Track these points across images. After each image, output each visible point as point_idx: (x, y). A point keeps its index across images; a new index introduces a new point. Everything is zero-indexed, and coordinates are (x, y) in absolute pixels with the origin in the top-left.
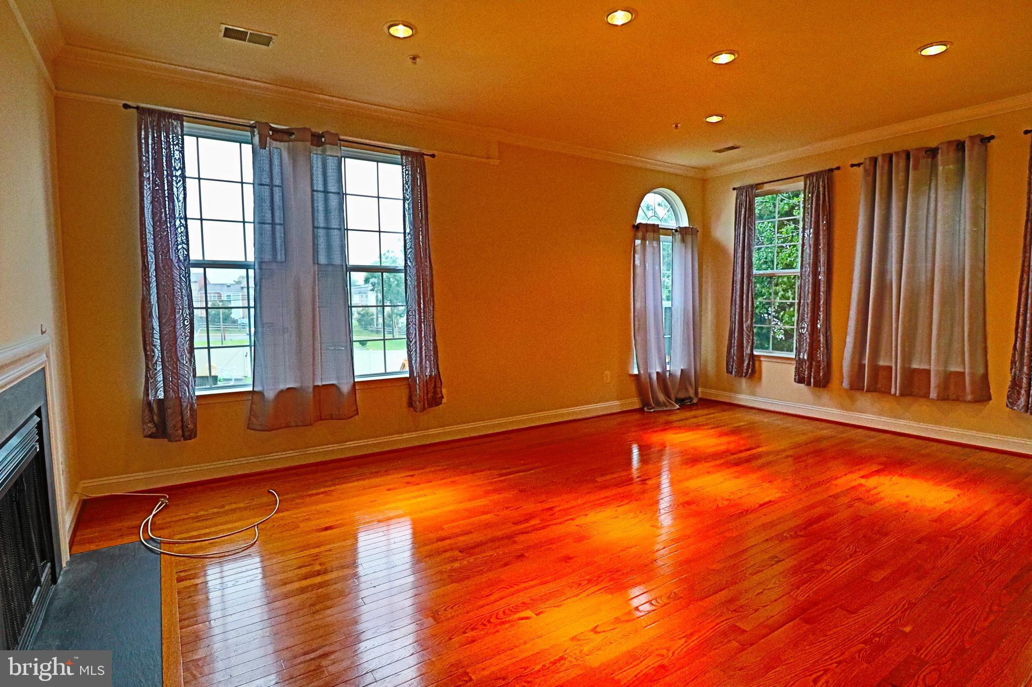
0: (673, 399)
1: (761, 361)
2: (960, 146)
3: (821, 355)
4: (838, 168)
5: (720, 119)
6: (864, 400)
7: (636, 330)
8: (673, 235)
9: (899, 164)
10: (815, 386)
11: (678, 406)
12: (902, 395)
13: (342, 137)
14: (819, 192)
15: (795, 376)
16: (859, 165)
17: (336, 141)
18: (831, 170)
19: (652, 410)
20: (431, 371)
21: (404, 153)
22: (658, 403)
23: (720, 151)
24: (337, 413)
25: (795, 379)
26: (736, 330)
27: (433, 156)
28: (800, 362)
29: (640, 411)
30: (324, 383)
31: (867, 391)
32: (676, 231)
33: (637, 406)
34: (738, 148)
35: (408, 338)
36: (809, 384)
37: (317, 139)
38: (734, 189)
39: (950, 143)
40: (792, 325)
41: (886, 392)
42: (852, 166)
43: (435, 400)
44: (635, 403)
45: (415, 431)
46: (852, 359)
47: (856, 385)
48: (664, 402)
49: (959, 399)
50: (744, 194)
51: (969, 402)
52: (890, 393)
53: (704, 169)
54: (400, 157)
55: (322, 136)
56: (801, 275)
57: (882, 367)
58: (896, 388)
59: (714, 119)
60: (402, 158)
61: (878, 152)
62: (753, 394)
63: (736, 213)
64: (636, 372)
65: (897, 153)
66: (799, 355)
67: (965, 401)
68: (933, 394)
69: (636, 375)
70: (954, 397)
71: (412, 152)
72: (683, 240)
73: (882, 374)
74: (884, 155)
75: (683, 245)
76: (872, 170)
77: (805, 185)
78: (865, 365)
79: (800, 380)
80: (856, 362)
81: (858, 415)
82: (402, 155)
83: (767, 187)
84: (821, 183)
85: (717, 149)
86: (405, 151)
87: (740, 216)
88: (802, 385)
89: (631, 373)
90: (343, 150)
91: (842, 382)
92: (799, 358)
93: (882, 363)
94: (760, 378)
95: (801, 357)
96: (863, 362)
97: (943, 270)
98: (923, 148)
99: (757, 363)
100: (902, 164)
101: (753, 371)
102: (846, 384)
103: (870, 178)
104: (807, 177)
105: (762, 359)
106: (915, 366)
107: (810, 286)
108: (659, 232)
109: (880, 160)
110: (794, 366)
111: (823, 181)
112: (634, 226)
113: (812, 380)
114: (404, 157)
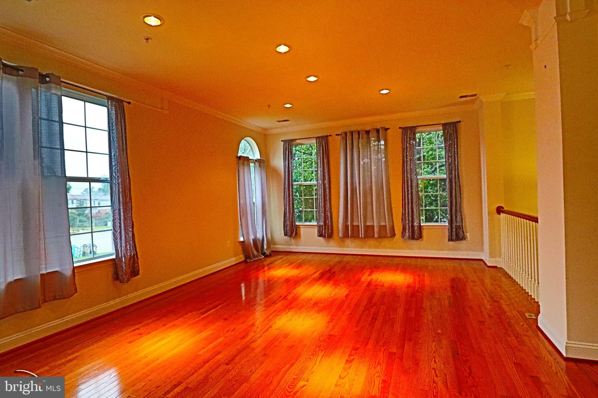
0: (260, 253)
1: (300, 228)
2: (378, 131)
3: (328, 222)
4: (330, 136)
5: (291, 106)
6: (348, 242)
7: (241, 216)
8: (254, 163)
9: (356, 136)
10: (328, 237)
11: (263, 257)
12: (364, 237)
13: (62, 80)
14: (323, 146)
15: (318, 233)
16: (338, 135)
17: (58, 82)
18: (327, 136)
19: (252, 261)
20: (130, 252)
21: (109, 98)
22: (254, 256)
23: (279, 121)
24: (60, 294)
25: (318, 235)
26: (288, 213)
27: (129, 103)
28: (319, 227)
29: (245, 262)
30: (48, 271)
31: (350, 237)
32: (256, 161)
33: (243, 259)
34: (289, 121)
35: (114, 229)
36: (325, 237)
37: (43, 78)
38: (282, 141)
39: (374, 129)
40: (313, 209)
41: (358, 237)
42: (337, 135)
43: (135, 272)
44: (242, 258)
45: (119, 297)
46: (343, 223)
47: (346, 236)
48: (257, 255)
49: (385, 237)
50: (287, 144)
51: (389, 237)
52: (359, 237)
53: (266, 129)
54: (107, 101)
55: (47, 76)
56: (317, 184)
57: (355, 225)
58: (362, 234)
59: (288, 106)
60: (108, 101)
61: (347, 129)
62: (297, 245)
63: (284, 153)
64: (242, 239)
65: (355, 131)
66: (319, 223)
67: (387, 237)
68: (376, 236)
69: (242, 242)
70: (383, 236)
71: (115, 98)
72: (260, 166)
73: (355, 228)
74: (350, 132)
75: (260, 168)
76: (345, 137)
77: (317, 142)
78: (348, 225)
79: (320, 235)
80: (345, 224)
81: (346, 249)
82: (108, 99)
83: (298, 141)
84: (324, 142)
85: (278, 120)
86: (111, 97)
87: (286, 155)
88: (321, 238)
89: (240, 241)
90: (63, 90)
91: (339, 234)
92: (319, 225)
93: (355, 223)
94: (300, 237)
95: (320, 224)
96: (347, 224)
97: (376, 182)
98: (364, 130)
99: (298, 229)
100: (357, 136)
101: (296, 234)
102: (341, 235)
103: (344, 142)
104: (317, 138)
105: (300, 227)
106: (368, 224)
107: (322, 190)
108: (249, 161)
109: (348, 134)
110: (317, 229)
111: (325, 141)
112: (237, 157)
113: (326, 235)
114: (109, 101)
